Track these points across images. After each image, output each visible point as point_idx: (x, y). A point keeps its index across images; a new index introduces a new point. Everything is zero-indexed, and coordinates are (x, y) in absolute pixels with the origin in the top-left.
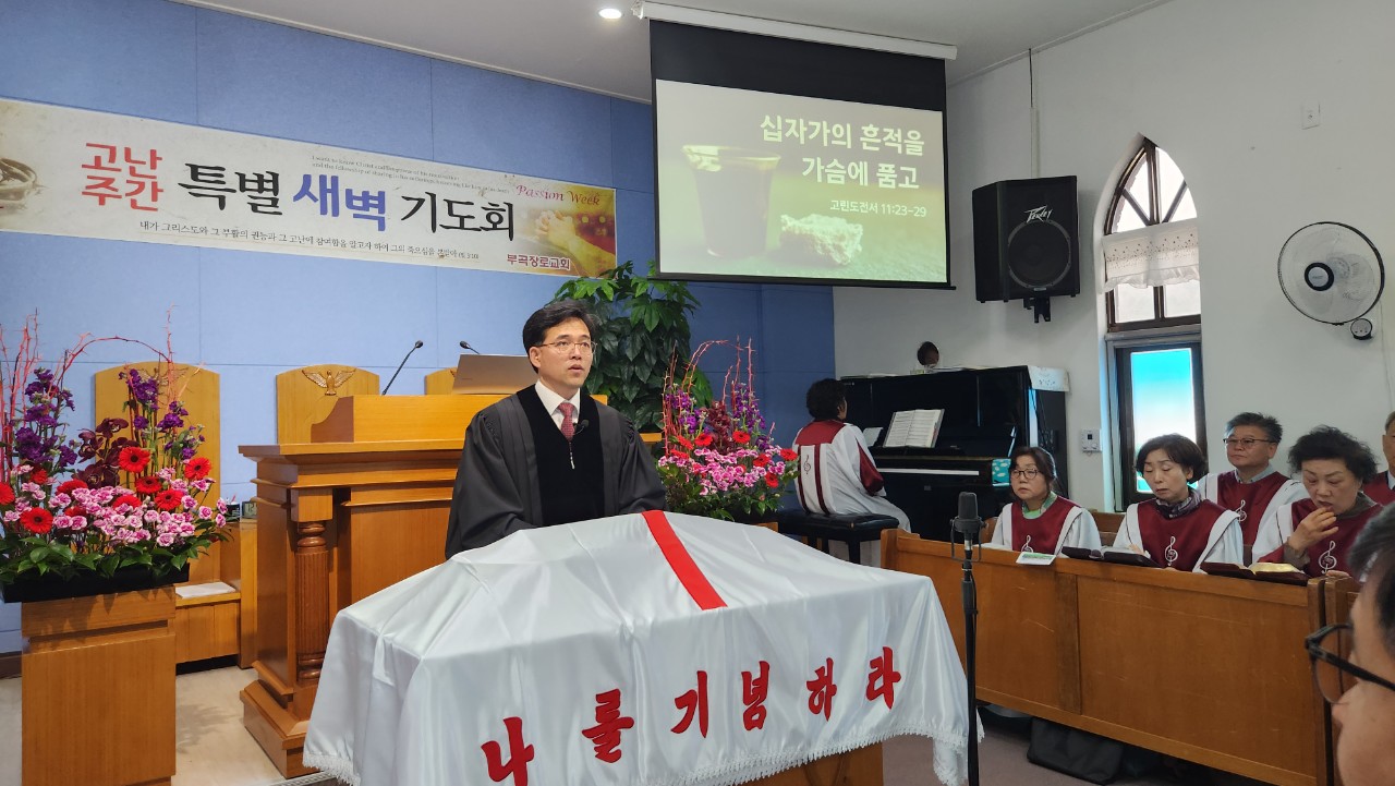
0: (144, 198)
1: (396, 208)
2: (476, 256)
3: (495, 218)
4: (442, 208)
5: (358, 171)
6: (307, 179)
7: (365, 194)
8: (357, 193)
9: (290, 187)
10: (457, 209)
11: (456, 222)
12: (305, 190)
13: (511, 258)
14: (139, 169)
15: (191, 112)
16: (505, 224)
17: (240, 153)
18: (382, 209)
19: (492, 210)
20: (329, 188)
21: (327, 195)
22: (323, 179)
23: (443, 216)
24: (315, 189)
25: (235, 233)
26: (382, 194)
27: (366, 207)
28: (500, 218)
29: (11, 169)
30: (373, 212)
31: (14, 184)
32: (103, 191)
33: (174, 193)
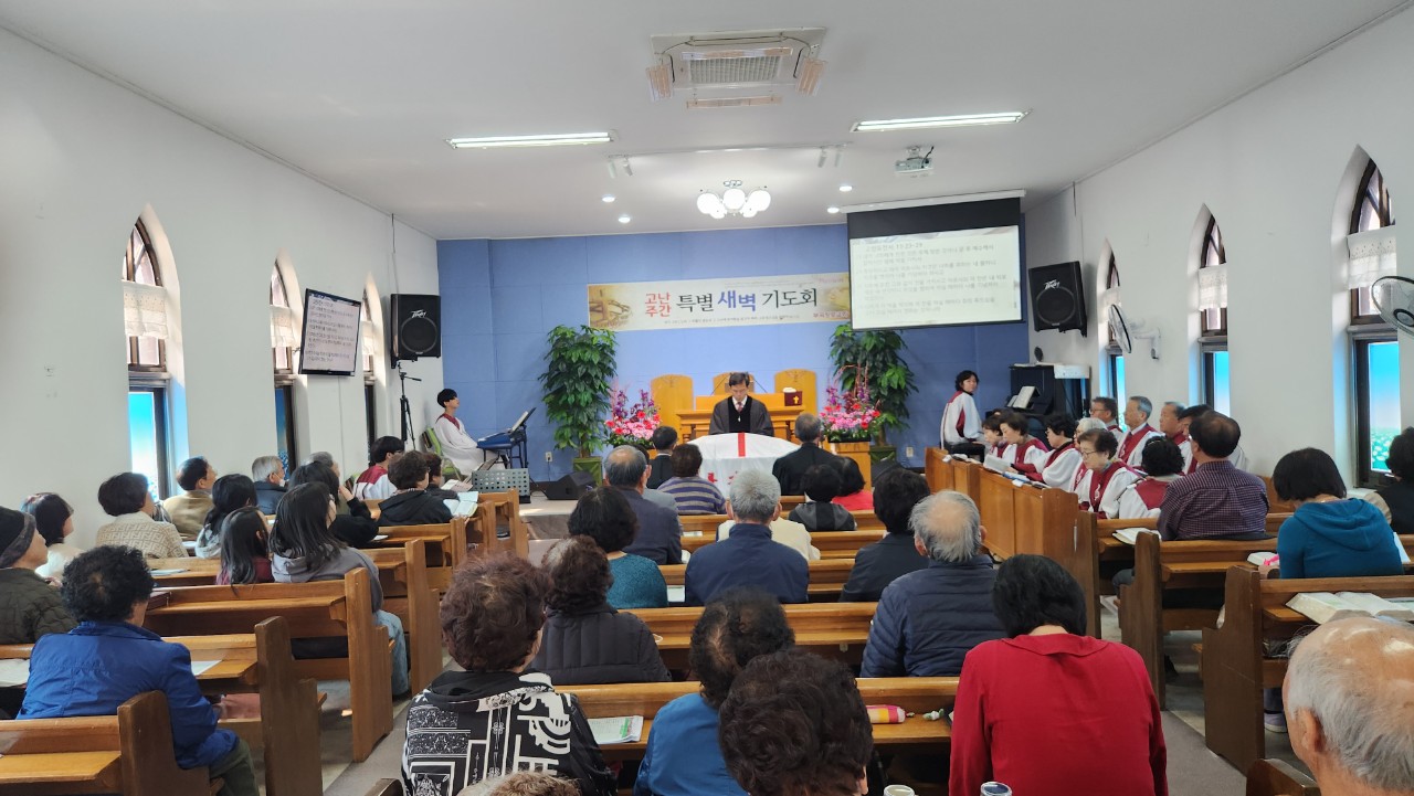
0: (665, 312)
1: (760, 300)
2: (798, 317)
3: (807, 297)
4: (781, 296)
5: (743, 287)
6: (723, 294)
7: (747, 296)
8: (743, 296)
9: (716, 299)
10: (788, 296)
11: (788, 302)
12: (722, 299)
13: (816, 315)
14: (664, 301)
15: (679, 273)
16: (813, 298)
17: (695, 288)
18: (753, 301)
19: (806, 293)
20: (732, 296)
21: (730, 299)
22: (729, 293)
23: (781, 300)
24: (726, 298)
25: (696, 321)
26: (753, 296)
27: (747, 301)
28: (810, 296)
29: (625, 308)
30: (750, 303)
31: (625, 313)
32: (651, 311)
33: (675, 308)
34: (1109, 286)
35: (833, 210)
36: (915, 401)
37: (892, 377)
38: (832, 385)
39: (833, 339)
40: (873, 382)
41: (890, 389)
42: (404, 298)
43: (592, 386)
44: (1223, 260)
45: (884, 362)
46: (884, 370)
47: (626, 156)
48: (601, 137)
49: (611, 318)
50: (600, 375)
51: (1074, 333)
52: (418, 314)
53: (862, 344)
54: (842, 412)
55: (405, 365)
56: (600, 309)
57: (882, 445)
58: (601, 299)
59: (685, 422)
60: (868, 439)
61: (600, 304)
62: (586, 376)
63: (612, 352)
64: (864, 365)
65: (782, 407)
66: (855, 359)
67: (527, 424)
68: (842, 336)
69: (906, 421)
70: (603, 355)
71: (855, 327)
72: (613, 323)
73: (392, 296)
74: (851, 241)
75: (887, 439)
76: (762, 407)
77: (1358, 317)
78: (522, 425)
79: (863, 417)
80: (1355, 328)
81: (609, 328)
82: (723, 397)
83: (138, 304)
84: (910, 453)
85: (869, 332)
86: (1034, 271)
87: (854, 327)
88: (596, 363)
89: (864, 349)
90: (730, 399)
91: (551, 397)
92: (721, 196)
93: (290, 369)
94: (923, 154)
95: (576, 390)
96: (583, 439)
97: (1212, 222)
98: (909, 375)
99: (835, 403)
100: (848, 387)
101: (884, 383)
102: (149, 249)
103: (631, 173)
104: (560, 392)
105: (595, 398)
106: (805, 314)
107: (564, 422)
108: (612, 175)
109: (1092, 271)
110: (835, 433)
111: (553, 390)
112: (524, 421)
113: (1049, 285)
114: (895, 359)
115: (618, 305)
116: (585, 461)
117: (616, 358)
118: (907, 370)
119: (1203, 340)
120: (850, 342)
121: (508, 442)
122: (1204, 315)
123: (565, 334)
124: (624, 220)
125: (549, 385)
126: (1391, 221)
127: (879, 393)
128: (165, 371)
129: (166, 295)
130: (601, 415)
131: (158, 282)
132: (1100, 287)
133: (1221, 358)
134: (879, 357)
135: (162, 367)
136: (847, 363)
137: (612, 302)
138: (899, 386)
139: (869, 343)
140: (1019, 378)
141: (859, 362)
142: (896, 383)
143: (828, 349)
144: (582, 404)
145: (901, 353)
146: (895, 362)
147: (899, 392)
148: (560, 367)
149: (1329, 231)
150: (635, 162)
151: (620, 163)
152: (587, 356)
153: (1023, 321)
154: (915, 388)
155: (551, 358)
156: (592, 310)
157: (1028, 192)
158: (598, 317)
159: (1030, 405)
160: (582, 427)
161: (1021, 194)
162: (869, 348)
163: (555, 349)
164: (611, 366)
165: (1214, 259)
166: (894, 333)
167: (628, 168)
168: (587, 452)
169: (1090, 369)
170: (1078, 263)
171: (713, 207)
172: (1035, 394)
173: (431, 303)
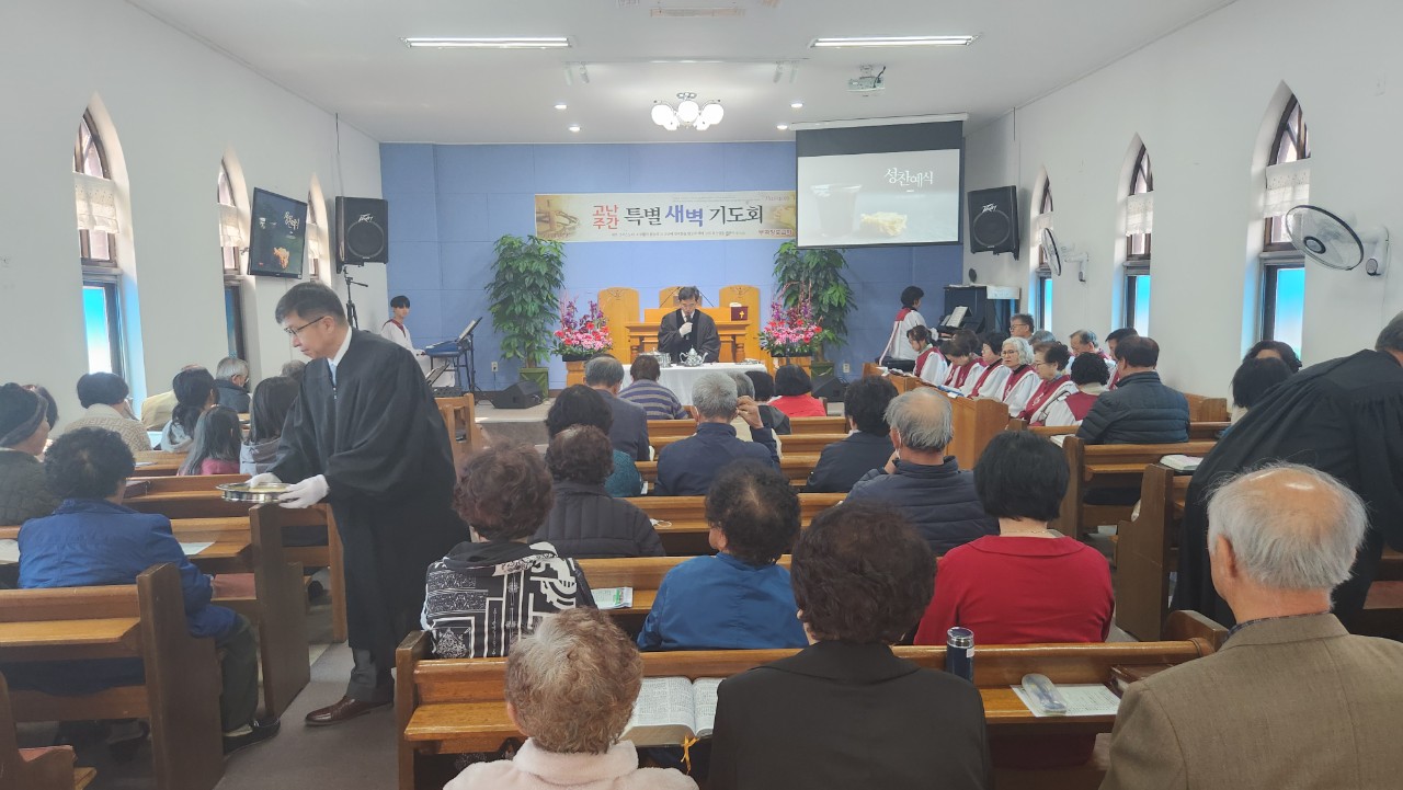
0: (613, 225)
1: (707, 215)
2: (744, 233)
3: (753, 214)
4: (727, 212)
5: (691, 201)
6: (671, 208)
7: (694, 210)
8: (691, 211)
9: (663, 213)
10: (735, 212)
11: (734, 218)
12: (670, 213)
13: (761, 232)
14: (611, 213)
15: (627, 186)
16: (758, 215)
17: (645, 200)
18: (701, 217)
19: (752, 210)
20: (680, 211)
21: (678, 213)
22: (677, 207)
23: (728, 216)
24: (674, 212)
25: (644, 234)
26: (701, 210)
27: (694, 217)
28: (757, 214)
29: (572, 219)
30: (698, 218)
31: (573, 224)
32: (599, 223)
33: (623, 222)
34: (1042, 212)
35: (782, 127)
36: (853, 319)
37: (833, 295)
38: (776, 301)
39: (777, 256)
40: (815, 299)
41: (831, 306)
42: (350, 200)
43: (539, 297)
44: (1150, 188)
45: (826, 280)
46: (826, 288)
47: (584, 63)
48: (559, 41)
49: (558, 229)
50: (547, 286)
51: (1007, 256)
52: (364, 218)
53: (805, 261)
54: (786, 328)
55: (352, 270)
56: (547, 219)
57: (821, 361)
58: (548, 209)
59: (633, 334)
60: (810, 353)
61: (548, 215)
62: (534, 286)
63: (560, 263)
64: (807, 282)
65: (728, 321)
66: (798, 276)
67: (475, 333)
68: (787, 253)
69: (845, 338)
70: (551, 267)
71: (801, 244)
72: (560, 234)
73: (337, 198)
74: (800, 159)
75: (826, 355)
76: (710, 320)
77: (1270, 244)
78: (469, 333)
79: (806, 332)
80: (1266, 255)
81: (555, 239)
82: (671, 310)
83: (88, 198)
84: (846, 369)
85: (812, 249)
86: (973, 194)
87: (799, 245)
88: (543, 273)
89: (807, 267)
90: (679, 312)
91: (498, 307)
92: (675, 108)
93: (237, 269)
94: (875, 73)
95: (523, 300)
96: (530, 350)
97: (1143, 150)
98: (849, 294)
99: (779, 319)
100: (790, 303)
101: (826, 301)
102: (96, 140)
103: (588, 81)
104: (507, 302)
105: (542, 309)
106: (751, 230)
107: (511, 332)
108: (569, 83)
109: (1027, 195)
110: (778, 347)
111: (500, 298)
112: (471, 330)
113: (986, 209)
114: (836, 277)
115: (566, 216)
116: (531, 370)
117: (563, 270)
118: (848, 288)
119: (1128, 263)
120: (794, 259)
121: (457, 350)
122: (1130, 240)
123: (513, 244)
124: (575, 129)
125: (496, 295)
126: (1307, 155)
127: (820, 310)
128: (116, 266)
129: (115, 188)
130: (548, 326)
131: (107, 173)
132: (1034, 212)
133: (1143, 282)
134: (821, 276)
135: (113, 262)
136: (790, 280)
137: (560, 213)
138: (839, 303)
139: (813, 261)
140: (953, 298)
141: (802, 279)
142: (836, 300)
143: (772, 266)
144: (529, 314)
145: (842, 272)
146: (836, 280)
147: (840, 309)
148: (507, 277)
149: (1250, 162)
150: (592, 69)
151: (577, 69)
152: (536, 266)
153: (959, 243)
154: (853, 305)
155: (497, 268)
156: (539, 220)
157: (970, 115)
158: (546, 227)
159: (962, 324)
160: (529, 337)
161: (963, 117)
162: (811, 266)
163: (502, 258)
164: (558, 277)
165: (1142, 187)
166: (835, 252)
167: (585, 77)
168: (533, 362)
169: (1021, 290)
170: (1014, 188)
171: (665, 119)
172: (967, 314)
173: (378, 207)
